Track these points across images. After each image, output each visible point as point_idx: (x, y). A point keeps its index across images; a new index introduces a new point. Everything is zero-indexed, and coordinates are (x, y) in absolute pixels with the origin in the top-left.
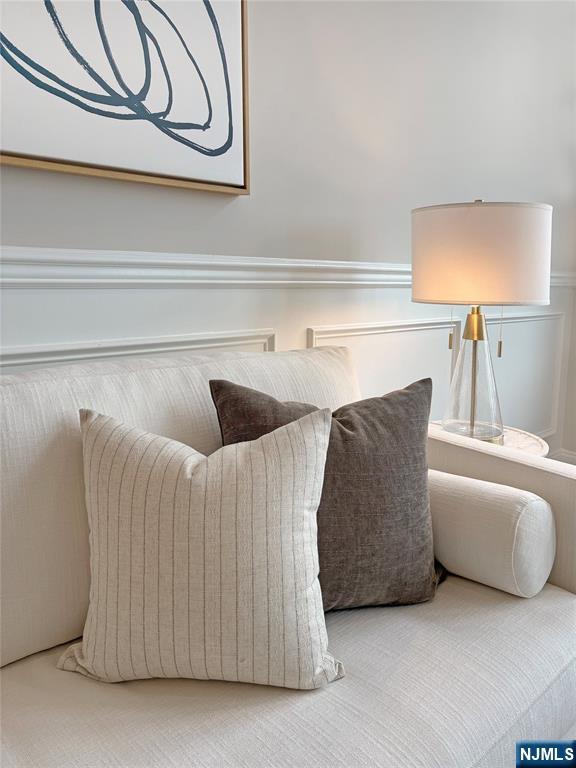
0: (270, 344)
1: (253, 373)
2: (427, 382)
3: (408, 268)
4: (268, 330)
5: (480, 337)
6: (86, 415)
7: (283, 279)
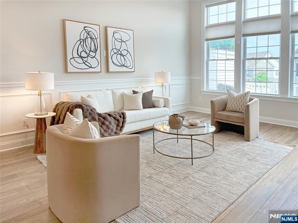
0: (138, 88)
1: (136, 90)
2: (153, 90)
3: (154, 78)
4: (137, 87)
5: (163, 86)
6: (123, 92)
7: (139, 81)
